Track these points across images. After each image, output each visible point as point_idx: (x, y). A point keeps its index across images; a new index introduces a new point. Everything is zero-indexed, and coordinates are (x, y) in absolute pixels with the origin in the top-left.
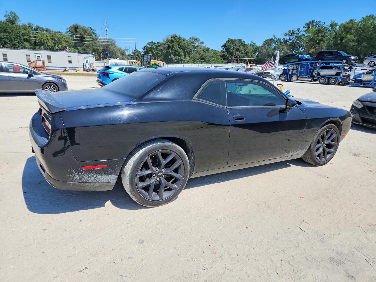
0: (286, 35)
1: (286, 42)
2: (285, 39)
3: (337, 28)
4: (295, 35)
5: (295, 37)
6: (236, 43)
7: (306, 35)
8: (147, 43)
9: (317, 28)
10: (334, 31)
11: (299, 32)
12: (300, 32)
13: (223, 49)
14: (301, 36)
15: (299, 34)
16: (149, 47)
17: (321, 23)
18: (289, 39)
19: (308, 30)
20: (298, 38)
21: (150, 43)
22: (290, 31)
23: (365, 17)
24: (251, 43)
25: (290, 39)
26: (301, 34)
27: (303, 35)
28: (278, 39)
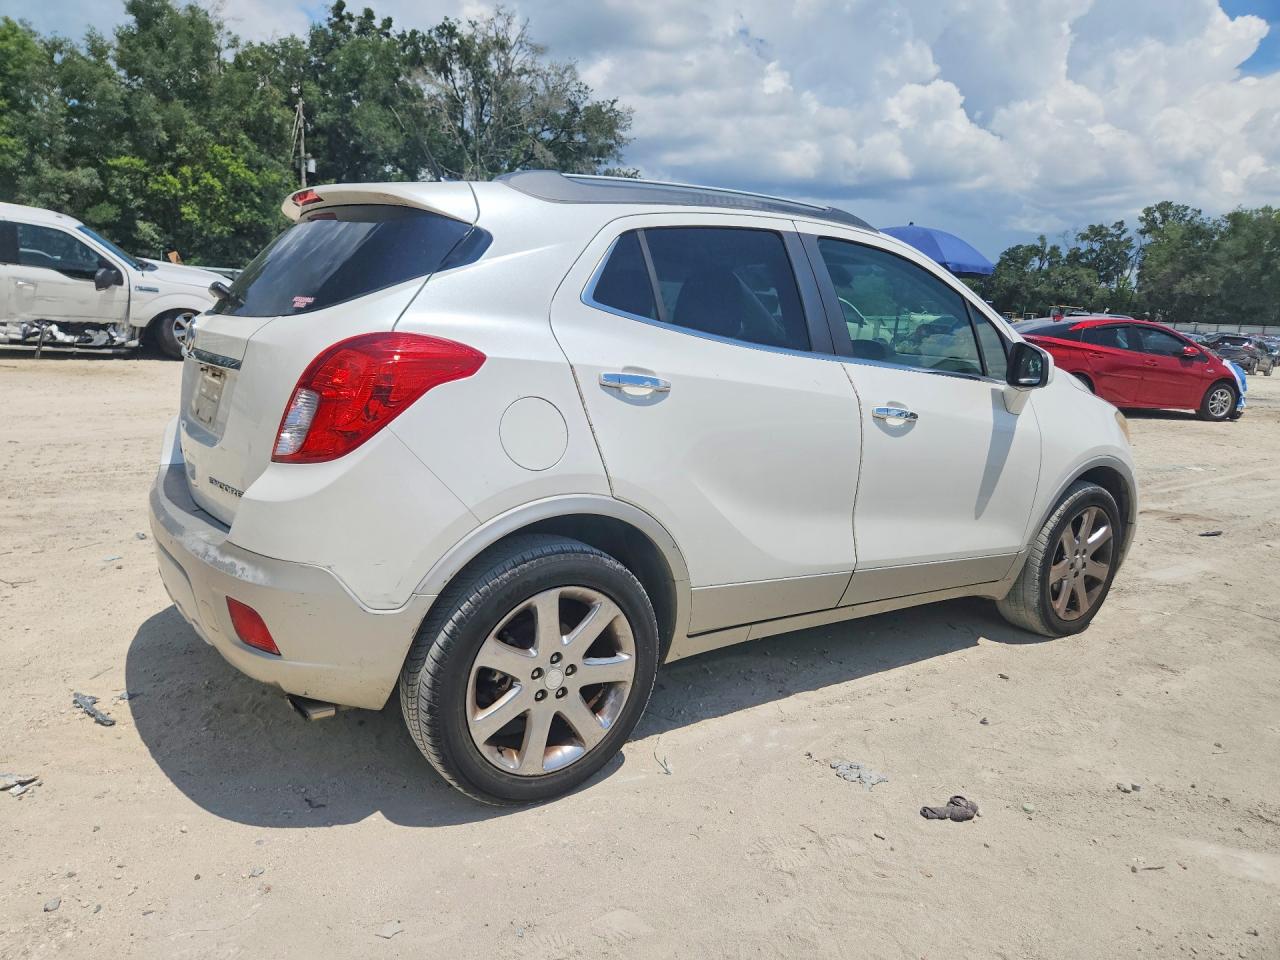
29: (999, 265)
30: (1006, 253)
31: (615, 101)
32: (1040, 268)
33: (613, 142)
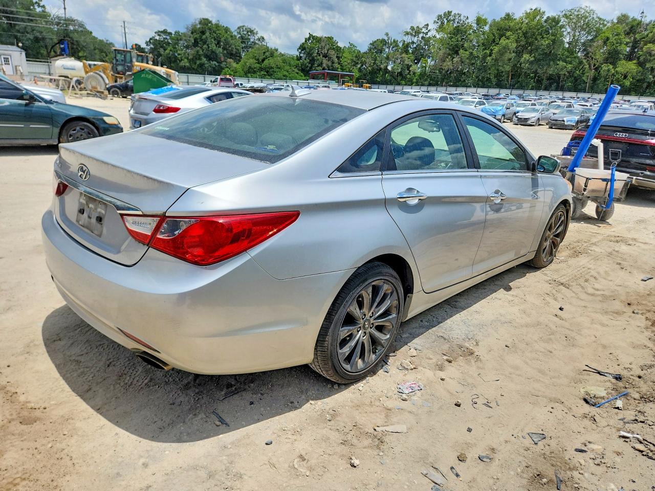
0: (407, 33)
1: (406, 47)
2: (404, 41)
3: (487, 28)
4: (421, 35)
5: (420, 39)
6: (323, 44)
7: (438, 36)
8: (156, 33)
9: (455, 25)
10: (481, 33)
11: (427, 31)
12: (429, 30)
13: (300, 53)
14: (429, 37)
15: (427, 34)
16: (159, 41)
17: (462, 18)
18: (411, 41)
19: (441, 28)
20: (427, 41)
21: (162, 32)
22: (412, 28)
23: (528, 11)
24: (349, 45)
25: (413, 43)
26: (430, 34)
27: (435, 37)
28: (394, 41)
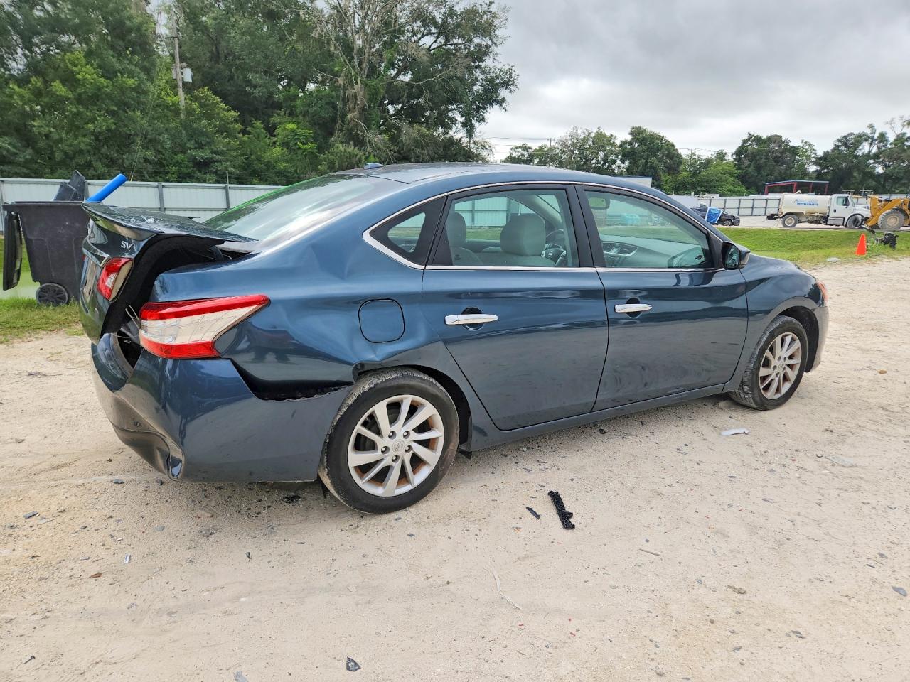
29: (833, 150)
30: (839, 141)
31: (491, 3)
32: (870, 152)
33: (490, 43)
